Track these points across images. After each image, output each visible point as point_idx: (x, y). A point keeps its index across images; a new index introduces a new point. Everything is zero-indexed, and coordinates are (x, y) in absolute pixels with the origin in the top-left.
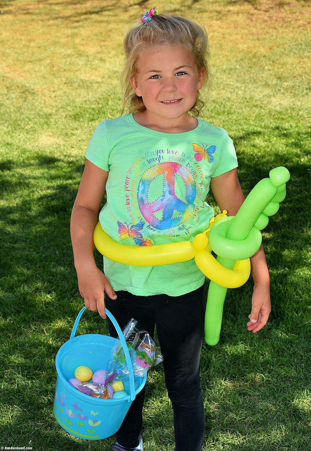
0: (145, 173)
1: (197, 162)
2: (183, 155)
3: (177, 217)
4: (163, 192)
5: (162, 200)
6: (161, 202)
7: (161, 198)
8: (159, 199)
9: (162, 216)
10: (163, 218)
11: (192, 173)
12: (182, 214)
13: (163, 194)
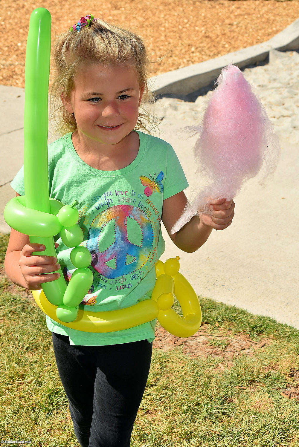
0: (94, 221)
1: (148, 198)
2: (133, 195)
3: (132, 263)
4: (115, 239)
5: (114, 248)
6: (113, 250)
7: (113, 245)
8: (111, 247)
9: (116, 265)
10: (116, 266)
11: (145, 212)
12: (138, 259)
13: (115, 241)
